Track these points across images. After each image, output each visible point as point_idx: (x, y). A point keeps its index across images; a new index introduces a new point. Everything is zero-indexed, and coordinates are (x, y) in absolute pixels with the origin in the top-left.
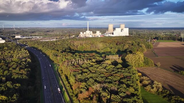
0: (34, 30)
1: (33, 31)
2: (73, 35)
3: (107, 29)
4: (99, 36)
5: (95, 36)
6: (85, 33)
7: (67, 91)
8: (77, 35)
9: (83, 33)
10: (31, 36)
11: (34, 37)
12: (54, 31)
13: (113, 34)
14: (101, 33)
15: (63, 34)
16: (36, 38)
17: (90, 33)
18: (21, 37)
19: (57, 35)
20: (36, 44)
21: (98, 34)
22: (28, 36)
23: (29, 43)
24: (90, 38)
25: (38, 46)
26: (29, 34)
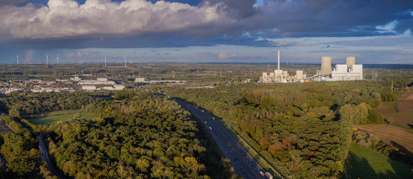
0: (163, 67)
1: (164, 70)
2: (247, 77)
3: (319, 66)
4: (302, 81)
5: (293, 81)
6: (272, 74)
7: (252, 147)
8: (254, 78)
9: (268, 74)
10: (163, 79)
11: (170, 81)
12: (204, 70)
13: (330, 76)
14: (305, 75)
15: (225, 76)
16: (173, 82)
17: (283, 74)
18: (145, 80)
19: (213, 79)
20: (183, 93)
21: (300, 76)
22: (158, 79)
23: (167, 91)
24: (282, 85)
25: (186, 95)
26: (157, 75)
